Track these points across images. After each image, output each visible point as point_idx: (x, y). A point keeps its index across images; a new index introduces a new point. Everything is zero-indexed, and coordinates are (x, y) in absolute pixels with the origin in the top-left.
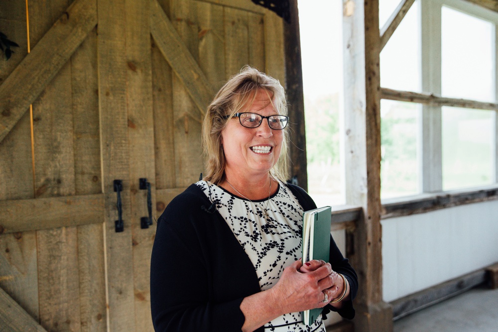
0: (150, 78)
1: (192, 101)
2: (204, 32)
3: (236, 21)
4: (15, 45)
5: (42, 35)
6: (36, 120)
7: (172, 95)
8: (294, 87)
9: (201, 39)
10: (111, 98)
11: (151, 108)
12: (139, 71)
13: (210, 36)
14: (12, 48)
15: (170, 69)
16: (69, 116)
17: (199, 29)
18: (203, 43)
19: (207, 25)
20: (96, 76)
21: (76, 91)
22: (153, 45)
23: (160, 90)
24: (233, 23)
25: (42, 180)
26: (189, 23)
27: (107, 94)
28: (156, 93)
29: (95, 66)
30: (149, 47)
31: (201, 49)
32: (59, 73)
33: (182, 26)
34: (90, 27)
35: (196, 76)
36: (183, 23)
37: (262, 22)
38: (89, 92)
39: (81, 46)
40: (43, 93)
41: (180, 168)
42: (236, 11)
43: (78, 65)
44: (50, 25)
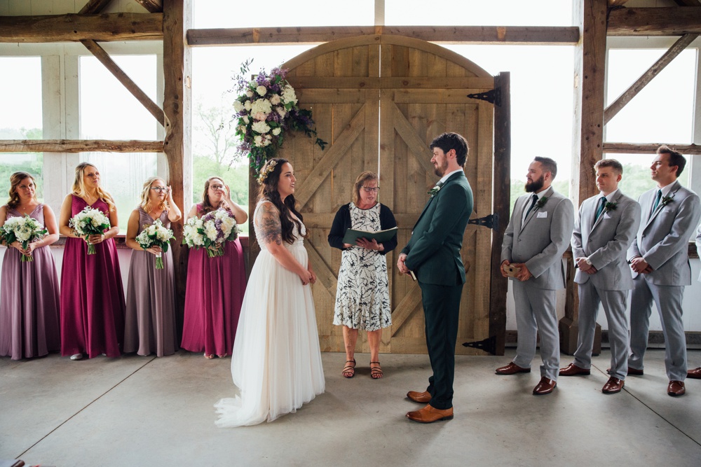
0: (393, 153)
1: (420, 164)
2: (432, 122)
3: (455, 111)
4: (326, 143)
5: (338, 137)
6: (334, 177)
7: (407, 161)
8: (502, 150)
9: (428, 126)
10: (370, 165)
11: (393, 169)
12: (386, 149)
13: (435, 123)
14: (325, 145)
15: (407, 146)
16: (349, 175)
17: (427, 120)
18: (429, 129)
19: (434, 117)
20: (363, 154)
21: (353, 162)
22: (397, 134)
23: (400, 159)
24: (453, 113)
25: (336, 205)
26: (421, 118)
27: (368, 163)
28: (397, 161)
29: (363, 149)
30: (393, 135)
31: (428, 132)
32: (345, 154)
33: (416, 122)
34: (361, 130)
35: (422, 149)
36: (417, 119)
37: (477, 108)
38: (360, 162)
39: (357, 139)
40: (337, 164)
41: (410, 202)
42: (456, 105)
43: (354, 150)
44: (342, 132)
